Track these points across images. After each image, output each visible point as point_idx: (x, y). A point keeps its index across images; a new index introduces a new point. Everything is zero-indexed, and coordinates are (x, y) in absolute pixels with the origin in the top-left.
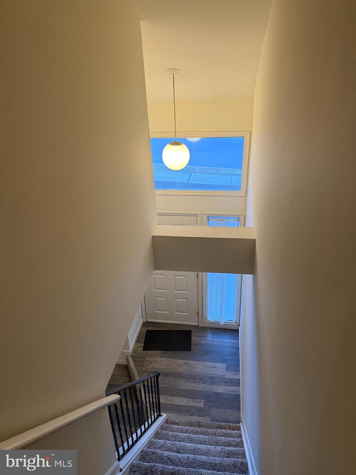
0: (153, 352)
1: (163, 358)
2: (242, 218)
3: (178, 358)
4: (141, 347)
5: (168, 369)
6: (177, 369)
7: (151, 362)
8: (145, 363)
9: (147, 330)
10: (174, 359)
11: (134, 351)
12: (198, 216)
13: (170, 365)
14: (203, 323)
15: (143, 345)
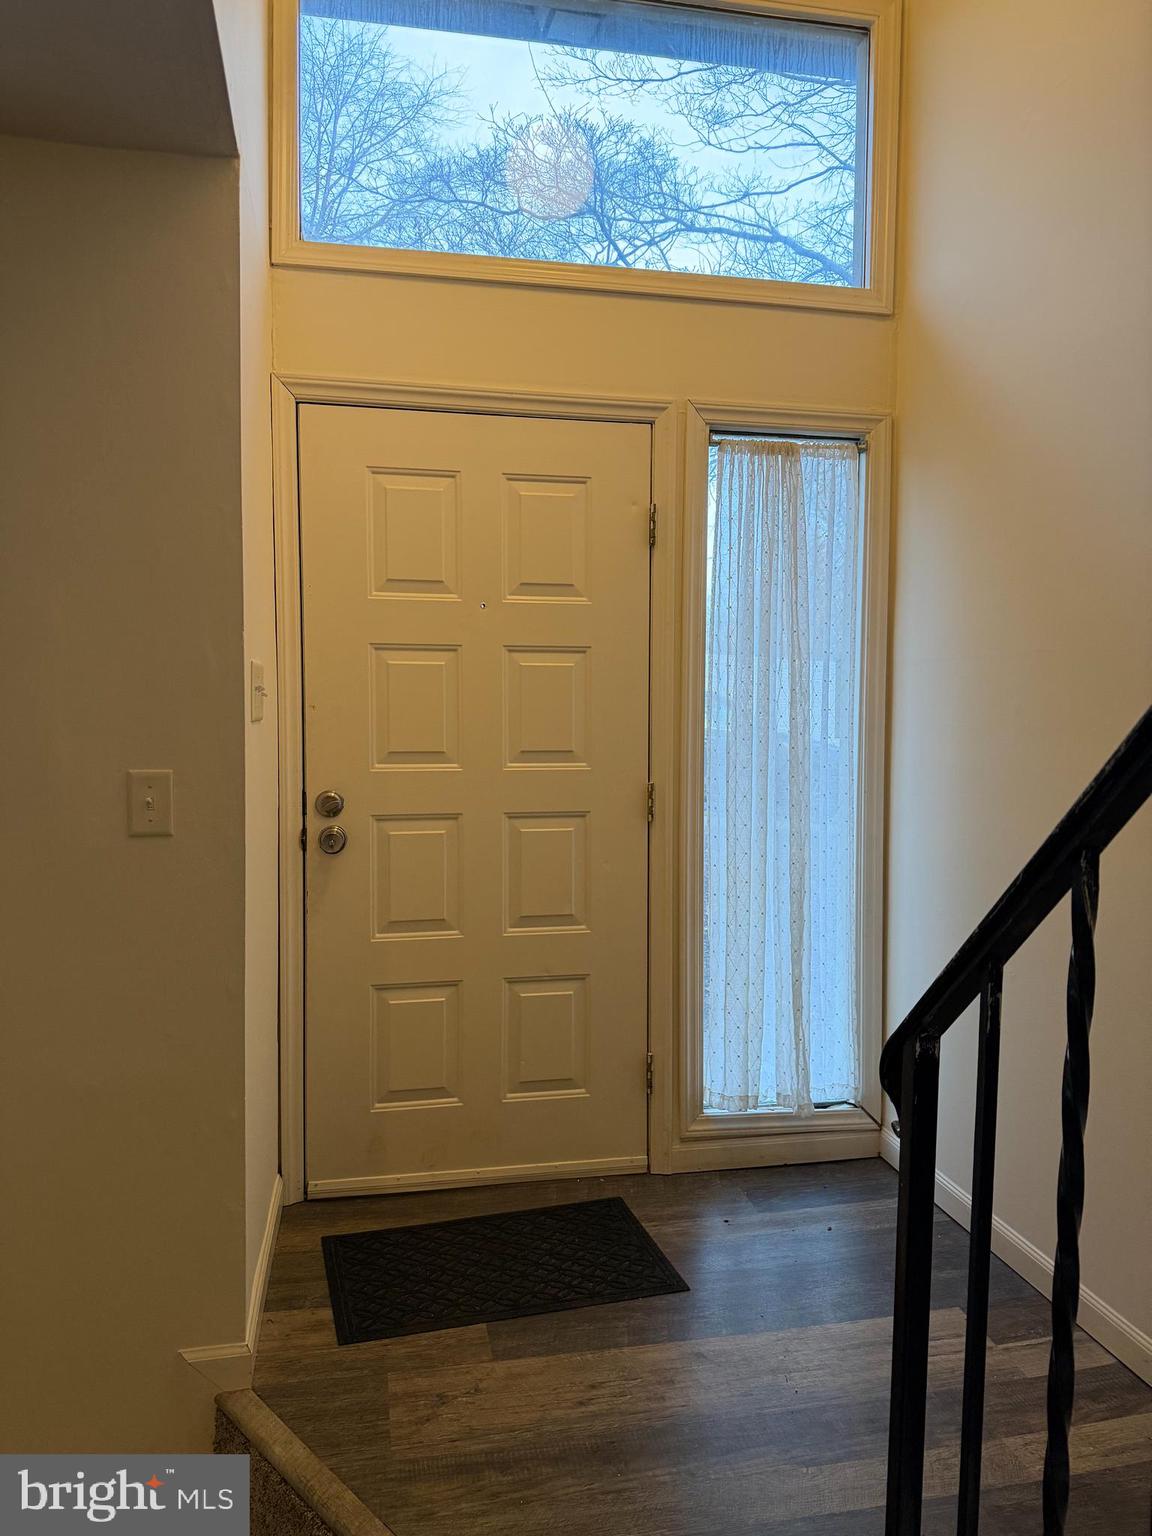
0: (425, 1339)
1: (516, 1362)
2: (878, 437)
3: (626, 1340)
4: (317, 1327)
5: (595, 1416)
6: (663, 1398)
7: (443, 1399)
8: (395, 1414)
9: (325, 1240)
10: (601, 1348)
11: (264, 1360)
12: (661, 419)
13: (593, 1387)
14: (677, 1147)
15: (327, 1314)
